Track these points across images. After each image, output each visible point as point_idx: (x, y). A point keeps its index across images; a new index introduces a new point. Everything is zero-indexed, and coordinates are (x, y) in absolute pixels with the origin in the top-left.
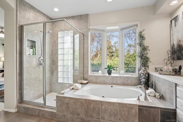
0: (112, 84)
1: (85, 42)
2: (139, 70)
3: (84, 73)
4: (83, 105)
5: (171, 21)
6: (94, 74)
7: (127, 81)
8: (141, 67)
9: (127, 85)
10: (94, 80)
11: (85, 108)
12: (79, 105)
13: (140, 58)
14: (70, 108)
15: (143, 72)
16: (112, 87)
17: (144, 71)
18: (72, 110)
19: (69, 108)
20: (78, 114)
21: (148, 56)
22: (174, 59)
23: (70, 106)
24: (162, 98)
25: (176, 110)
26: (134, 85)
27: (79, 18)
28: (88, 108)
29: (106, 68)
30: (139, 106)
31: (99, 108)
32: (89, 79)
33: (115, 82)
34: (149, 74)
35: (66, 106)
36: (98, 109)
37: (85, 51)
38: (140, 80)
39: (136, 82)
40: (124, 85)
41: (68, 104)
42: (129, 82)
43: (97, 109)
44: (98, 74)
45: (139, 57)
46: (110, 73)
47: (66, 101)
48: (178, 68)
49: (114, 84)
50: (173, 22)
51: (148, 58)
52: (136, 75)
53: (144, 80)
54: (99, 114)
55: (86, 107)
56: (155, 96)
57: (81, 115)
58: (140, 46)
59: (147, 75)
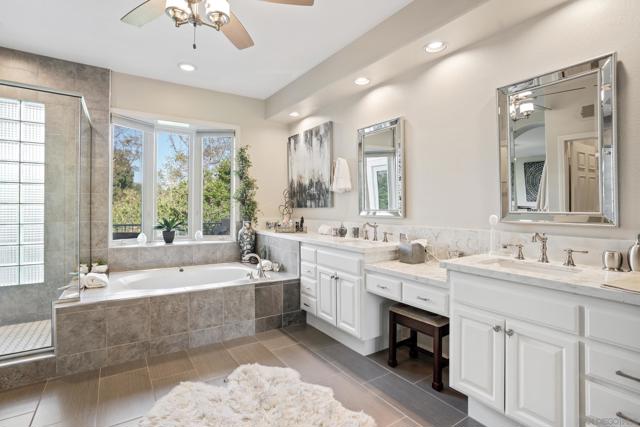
0: (181, 265)
1: (97, 150)
2: (238, 229)
3: (94, 243)
4: (148, 312)
5: (289, 139)
6: (122, 244)
7: (213, 253)
8: (241, 222)
9: (215, 262)
10: (128, 261)
11: (152, 317)
12: (137, 314)
13: (239, 203)
14: (108, 330)
15: (246, 232)
16: (181, 270)
17: (248, 229)
18: (113, 333)
19: (104, 331)
20: (134, 337)
21: (255, 199)
22: (293, 207)
23: (107, 325)
24: (282, 269)
25: (299, 280)
26: (229, 260)
27: (71, 72)
28: (159, 315)
29: (159, 227)
30: (256, 285)
31: (186, 308)
32: (111, 260)
33: (186, 258)
34: (256, 235)
35: (92, 328)
36: (184, 310)
37: (97, 177)
38: (241, 247)
39: (233, 253)
40: (207, 262)
41: (100, 321)
42: (218, 254)
43: (182, 310)
44: (138, 243)
45: (239, 200)
46: (169, 238)
47: (94, 314)
48: (299, 220)
49: (184, 264)
50: (292, 141)
51: (254, 203)
52: (230, 239)
53: (249, 247)
54: (186, 319)
55: (155, 314)
56: (272, 270)
57: (142, 337)
58: (241, 178)
59: (253, 237)
